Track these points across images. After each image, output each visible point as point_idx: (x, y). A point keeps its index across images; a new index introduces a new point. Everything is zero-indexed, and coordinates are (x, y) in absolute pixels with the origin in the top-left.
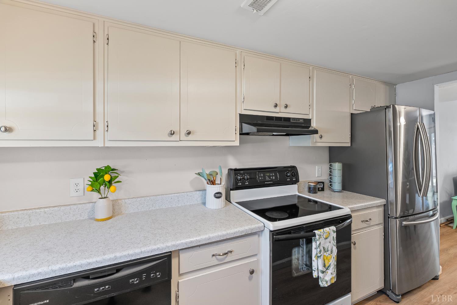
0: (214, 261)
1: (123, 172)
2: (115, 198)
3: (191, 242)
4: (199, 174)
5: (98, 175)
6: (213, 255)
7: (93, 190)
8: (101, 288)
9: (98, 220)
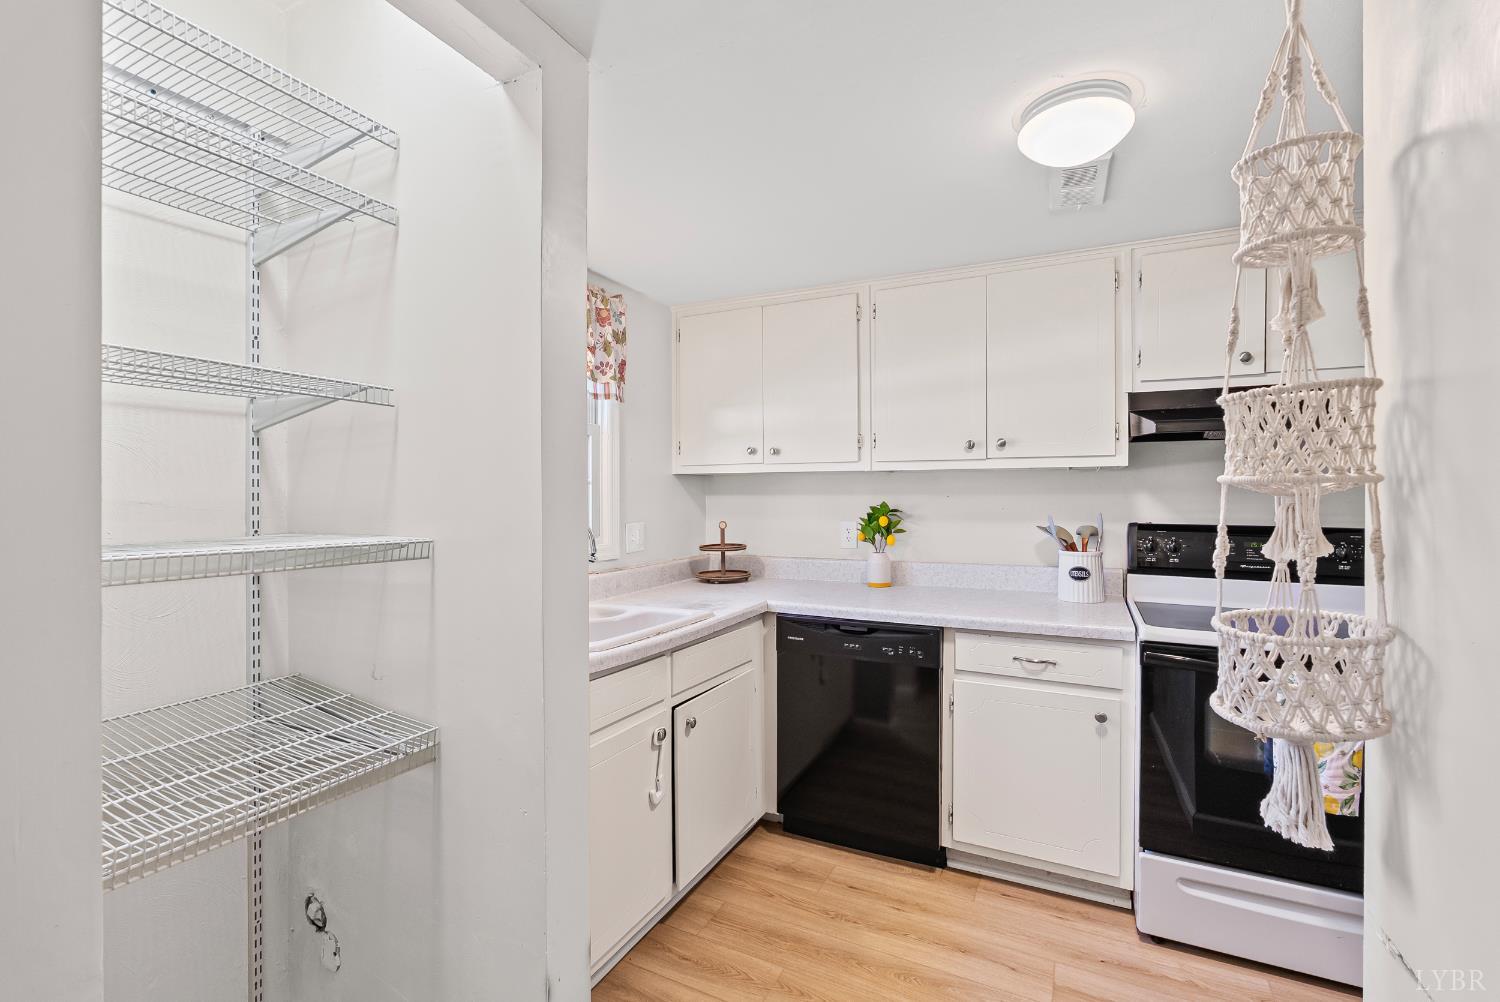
0: (1016, 669)
1: (909, 516)
2: (898, 559)
3: (973, 622)
4: (1045, 530)
5: (872, 517)
6: (1015, 659)
7: (865, 540)
8: (851, 645)
9: (870, 585)
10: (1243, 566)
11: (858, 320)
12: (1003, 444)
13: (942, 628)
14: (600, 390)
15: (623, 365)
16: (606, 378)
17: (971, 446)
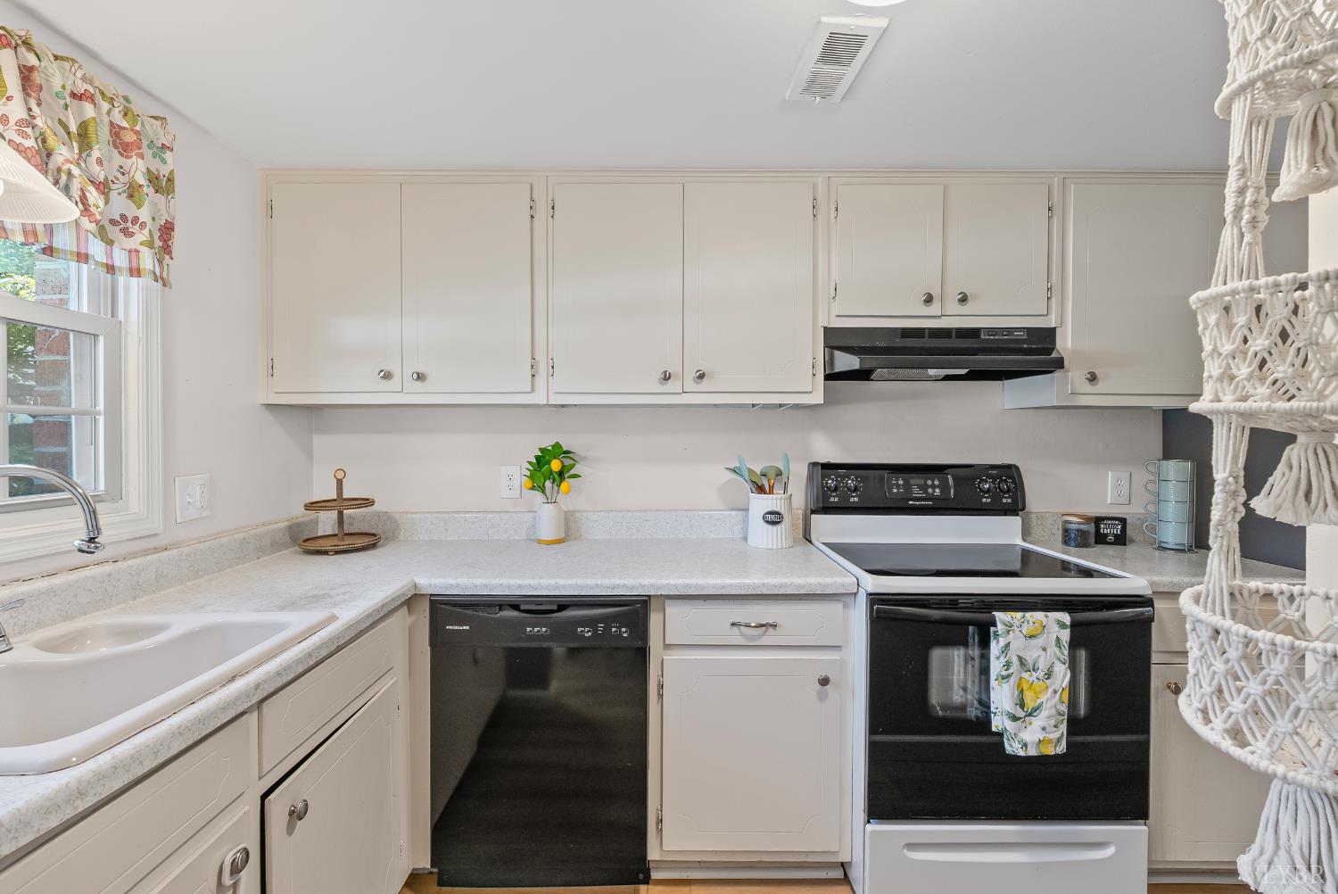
0: (736, 637)
1: (584, 458)
2: (571, 508)
3: (687, 586)
4: (734, 471)
5: (541, 461)
6: (733, 624)
7: (533, 488)
8: (536, 629)
9: (540, 542)
10: (911, 502)
11: (532, 217)
12: (702, 376)
13: (649, 596)
14: (120, 259)
15: (167, 229)
16: (132, 243)
17: (667, 377)
